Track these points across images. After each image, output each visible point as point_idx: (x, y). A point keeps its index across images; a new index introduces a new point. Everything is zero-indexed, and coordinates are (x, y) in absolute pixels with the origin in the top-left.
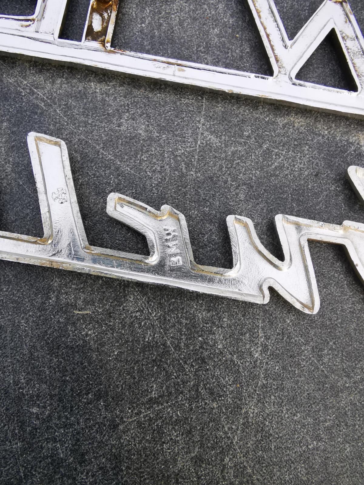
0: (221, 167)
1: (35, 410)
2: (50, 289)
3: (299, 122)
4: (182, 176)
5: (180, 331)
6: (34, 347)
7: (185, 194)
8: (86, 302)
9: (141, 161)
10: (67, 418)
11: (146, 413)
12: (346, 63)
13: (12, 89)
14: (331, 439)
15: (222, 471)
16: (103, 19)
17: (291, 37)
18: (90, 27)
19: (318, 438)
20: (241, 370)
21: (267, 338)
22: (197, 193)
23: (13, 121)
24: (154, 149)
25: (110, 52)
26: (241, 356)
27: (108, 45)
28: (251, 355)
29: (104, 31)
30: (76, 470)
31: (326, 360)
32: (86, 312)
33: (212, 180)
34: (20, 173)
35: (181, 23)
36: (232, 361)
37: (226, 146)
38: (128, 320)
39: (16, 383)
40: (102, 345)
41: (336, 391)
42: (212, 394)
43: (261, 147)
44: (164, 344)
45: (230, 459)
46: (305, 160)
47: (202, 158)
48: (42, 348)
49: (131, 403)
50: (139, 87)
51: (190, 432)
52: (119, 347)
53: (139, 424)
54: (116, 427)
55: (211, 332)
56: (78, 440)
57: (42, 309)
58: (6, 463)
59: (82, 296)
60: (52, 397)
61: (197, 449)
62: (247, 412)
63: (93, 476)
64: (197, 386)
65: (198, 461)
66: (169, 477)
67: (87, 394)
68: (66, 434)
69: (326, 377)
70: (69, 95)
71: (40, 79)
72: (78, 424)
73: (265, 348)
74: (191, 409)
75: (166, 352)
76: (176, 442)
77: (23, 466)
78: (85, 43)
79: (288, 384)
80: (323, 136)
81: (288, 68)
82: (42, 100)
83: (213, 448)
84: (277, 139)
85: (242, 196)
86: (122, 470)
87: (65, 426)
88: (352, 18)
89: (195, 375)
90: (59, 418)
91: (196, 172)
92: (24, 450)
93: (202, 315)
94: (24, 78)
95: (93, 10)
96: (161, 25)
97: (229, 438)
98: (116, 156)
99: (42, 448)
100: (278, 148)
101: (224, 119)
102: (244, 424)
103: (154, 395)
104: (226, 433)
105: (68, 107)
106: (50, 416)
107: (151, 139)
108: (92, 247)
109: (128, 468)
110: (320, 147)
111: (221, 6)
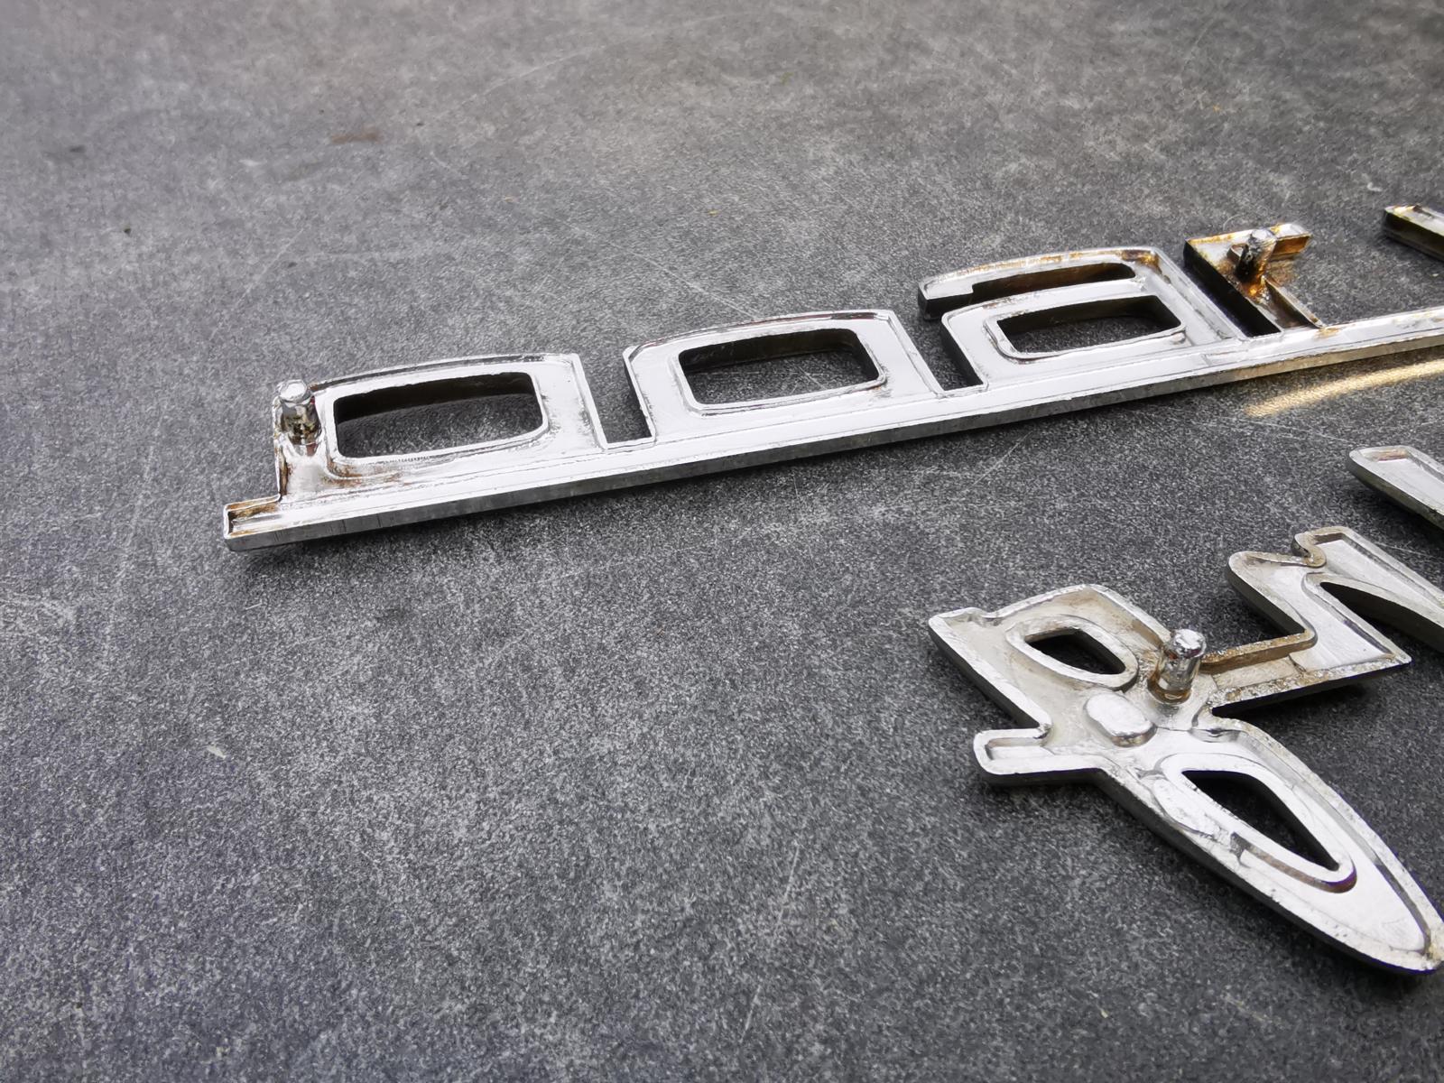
13: (1224, 433)
25: (1329, 330)
70: (1312, 412)
71: (1247, 408)
82: (1284, 431)
105: (1331, 426)
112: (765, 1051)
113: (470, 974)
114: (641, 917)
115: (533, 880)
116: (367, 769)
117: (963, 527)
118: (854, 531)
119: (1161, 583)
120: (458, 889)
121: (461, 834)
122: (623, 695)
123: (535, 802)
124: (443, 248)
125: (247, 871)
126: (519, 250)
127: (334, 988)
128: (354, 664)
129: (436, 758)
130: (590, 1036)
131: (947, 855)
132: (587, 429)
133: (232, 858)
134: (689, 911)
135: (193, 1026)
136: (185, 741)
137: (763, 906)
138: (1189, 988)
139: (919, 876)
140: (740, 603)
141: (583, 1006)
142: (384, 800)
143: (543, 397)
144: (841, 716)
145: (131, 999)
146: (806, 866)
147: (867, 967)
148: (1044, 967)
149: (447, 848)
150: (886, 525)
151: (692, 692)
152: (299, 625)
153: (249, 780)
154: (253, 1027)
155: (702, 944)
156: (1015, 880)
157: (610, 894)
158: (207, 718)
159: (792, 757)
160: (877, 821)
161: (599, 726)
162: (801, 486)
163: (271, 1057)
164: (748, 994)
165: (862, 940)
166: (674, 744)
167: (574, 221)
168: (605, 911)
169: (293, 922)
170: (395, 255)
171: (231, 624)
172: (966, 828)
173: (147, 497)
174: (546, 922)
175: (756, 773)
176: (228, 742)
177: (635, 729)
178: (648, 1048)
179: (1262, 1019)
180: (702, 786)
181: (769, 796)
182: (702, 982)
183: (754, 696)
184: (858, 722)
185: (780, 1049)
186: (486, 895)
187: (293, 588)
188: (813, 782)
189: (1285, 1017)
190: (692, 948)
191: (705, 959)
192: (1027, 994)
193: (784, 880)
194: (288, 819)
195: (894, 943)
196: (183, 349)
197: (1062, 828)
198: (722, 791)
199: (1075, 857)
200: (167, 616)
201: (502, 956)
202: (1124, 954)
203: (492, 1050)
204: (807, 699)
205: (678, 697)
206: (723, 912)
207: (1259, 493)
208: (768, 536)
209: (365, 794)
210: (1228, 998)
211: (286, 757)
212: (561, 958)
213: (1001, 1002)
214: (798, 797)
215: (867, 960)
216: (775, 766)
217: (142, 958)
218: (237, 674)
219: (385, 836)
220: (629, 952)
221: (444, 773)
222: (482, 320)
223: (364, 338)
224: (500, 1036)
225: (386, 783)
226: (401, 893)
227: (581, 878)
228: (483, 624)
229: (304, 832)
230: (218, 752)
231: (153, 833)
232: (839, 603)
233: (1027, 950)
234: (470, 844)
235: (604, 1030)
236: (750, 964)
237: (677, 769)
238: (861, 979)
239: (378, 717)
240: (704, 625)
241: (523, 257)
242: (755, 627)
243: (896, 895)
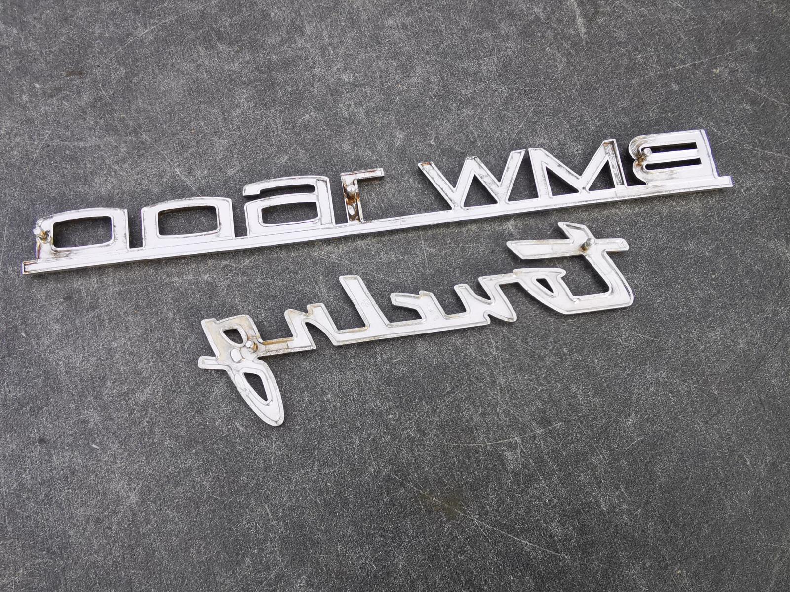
0: (441, 263)
1: (390, 417)
2: (376, 353)
3: (474, 227)
4: (423, 274)
5: (450, 353)
6: (378, 385)
7: (428, 282)
8: (397, 354)
9: (399, 273)
10: (409, 415)
11: (448, 400)
12: (488, 191)
13: (318, 258)
14: (549, 383)
15: (498, 417)
16: (353, 207)
17: (454, 187)
18: (349, 214)
19: (541, 385)
20: (489, 363)
21: (497, 343)
22: (434, 281)
23: (324, 274)
24: (403, 265)
25: (364, 223)
26: (487, 356)
27: (362, 220)
28: (491, 353)
29: (357, 213)
30: (422, 440)
31: (531, 344)
32: (397, 360)
33: (439, 272)
34: (338, 300)
35: (393, 196)
36: (483, 360)
37: (440, 252)
38: (421, 357)
39: (376, 406)
40: (413, 373)
41: (541, 358)
42: (478, 379)
43: (458, 246)
44: (445, 363)
45: (500, 409)
46: (484, 246)
47: (430, 262)
48: (383, 384)
49: (439, 397)
50: (384, 236)
51: (474, 402)
52: (422, 372)
53: (447, 406)
54: (435, 411)
55: (467, 349)
56: (418, 424)
57: (375, 365)
58: (385, 449)
59: (394, 352)
60: (397, 407)
61: (481, 409)
62: (499, 383)
63: (432, 440)
64: (469, 378)
65: (483, 415)
66: (472, 428)
67: (415, 400)
68: (411, 424)
69: (534, 352)
70: (348, 252)
71: (330, 248)
72: (416, 416)
73: (497, 348)
74: (471, 390)
75: (447, 367)
76: (469, 409)
77: (395, 447)
78: (350, 222)
79: (515, 362)
80: (489, 231)
81: (458, 202)
82: (336, 259)
83: (489, 406)
84: (466, 240)
85: (458, 275)
86: (446, 433)
87: (409, 419)
88: (483, 165)
89: (466, 373)
90: (405, 416)
91: (429, 270)
92: (392, 439)
93: (459, 342)
94: (322, 250)
95: (347, 204)
96: (383, 200)
97: (495, 399)
98: (384, 275)
99: (401, 435)
100: (467, 244)
101: (434, 238)
102: (500, 389)
103: (449, 389)
104: (492, 397)
105: (351, 258)
106: (399, 417)
107: (399, 260)
108: (392, 323)
109: (449, 430)
110: (489, 237)
111: (411, 180)
112: (135, 423)
113: (76, 398)
114: (115, 390)
115: (93, 378)
116: (58, 344)
117: (228, 285)
118: (197, 283)
119: (274, 311)
120: (76, 378)
121: (78, 364)
122: (122, 331)
123: (96, 358)
124: (98, 142)
125: (30, 368)
126: (123, 145)
127: (48, 398)
128: (56, 313)
129: (74, 343)
130: (99, 415)
131: (188, 383)
132: (125, 241)
133: (27, 364)
134: (126, 390)
135: (19, 403)
136: (16, 331)
137: (143, 391)
138: (229, 420)
139: (180, 388)
140: (159, 305)
141: (99, 409)
142: (61, 353)
143: (114, 226)
144: (175, 343)
145: (6, 395)
146: (155, 382)
147: (161, 407)
148: (199, 412)
149: (75, 368)
150: (207, 282)
151: (140, 331)
152: (44, 298)
153: (30, 344)
154: (31, 404)
155: (127, 398)
156: (201, 391)
157: (109, 384)
158: (21, 325)
159: (160, 354)
160: (175, 373)
161: (115, 339)
162: (187, 264)
163: (34, 411)
164: (134, 410)
165: (162, 401)
166: (132, 346)
167: (144, 131)
168: (107, 388)
169: (40, 381)
170: (82, 144)
171: (27, 296)
172: (195, 377)
173: (5, 247)
174: (94, 388)
175: (150, 357)
176: (26, 332)
177: (123, 341)
178: (111, 419)
179: (241, 429)
180: (136, 359)
181: (151, 363)
182: (125, 407)
183: (156, 335)
184: (179, 345)
185: (138, 423)
186: (82, 381)
187: (43, 285)
188: (163, 361)
189: (247, 429)
190: (124, 399)
191: (127, 402)
192: (194, 417)
193: (149, 385)
194: (39, 356)
195: (169, 403)
196: (14, 184)
197: (217, 379)
198: (140, 361)
199: (217, 387)
200: (11, 291)
201: (83, 395)
202: (218, 411)
203: (79, 416)
204: (168, 337)
205: (136, 333)
206: (133, 391)
207: (316, 282)
208: (173, 282)
209: (57, 351)
210: (236, 424)
211: (39, 338)
212: (96, 398)
213: (187, 419)
214: (158, 365)
215: (162, 406)
216: (155, 356)
217: (8, 386)
218: (28, 312)
219: (61, 363)
220: (111, 398)
221: (76, 348)
222: (105, 180)
223: (68, 185)
224: (81, 413)
225: (62, 349)
226: (63, 378)
227: (103, 380)
228: (90, 304)
229: (43, 359)
230: (24, 335)
231: (10, 355)
232: (186, 308)
233: (197, 408)
234: (80, 368)
235: (102, 414)
236: (136, 404)
237: (131, 353)
238: (159, 410)
239: (61, 329)
240: (148, 311)
241: (123, 149)
242: (161, 313)
243: (173, 391)
